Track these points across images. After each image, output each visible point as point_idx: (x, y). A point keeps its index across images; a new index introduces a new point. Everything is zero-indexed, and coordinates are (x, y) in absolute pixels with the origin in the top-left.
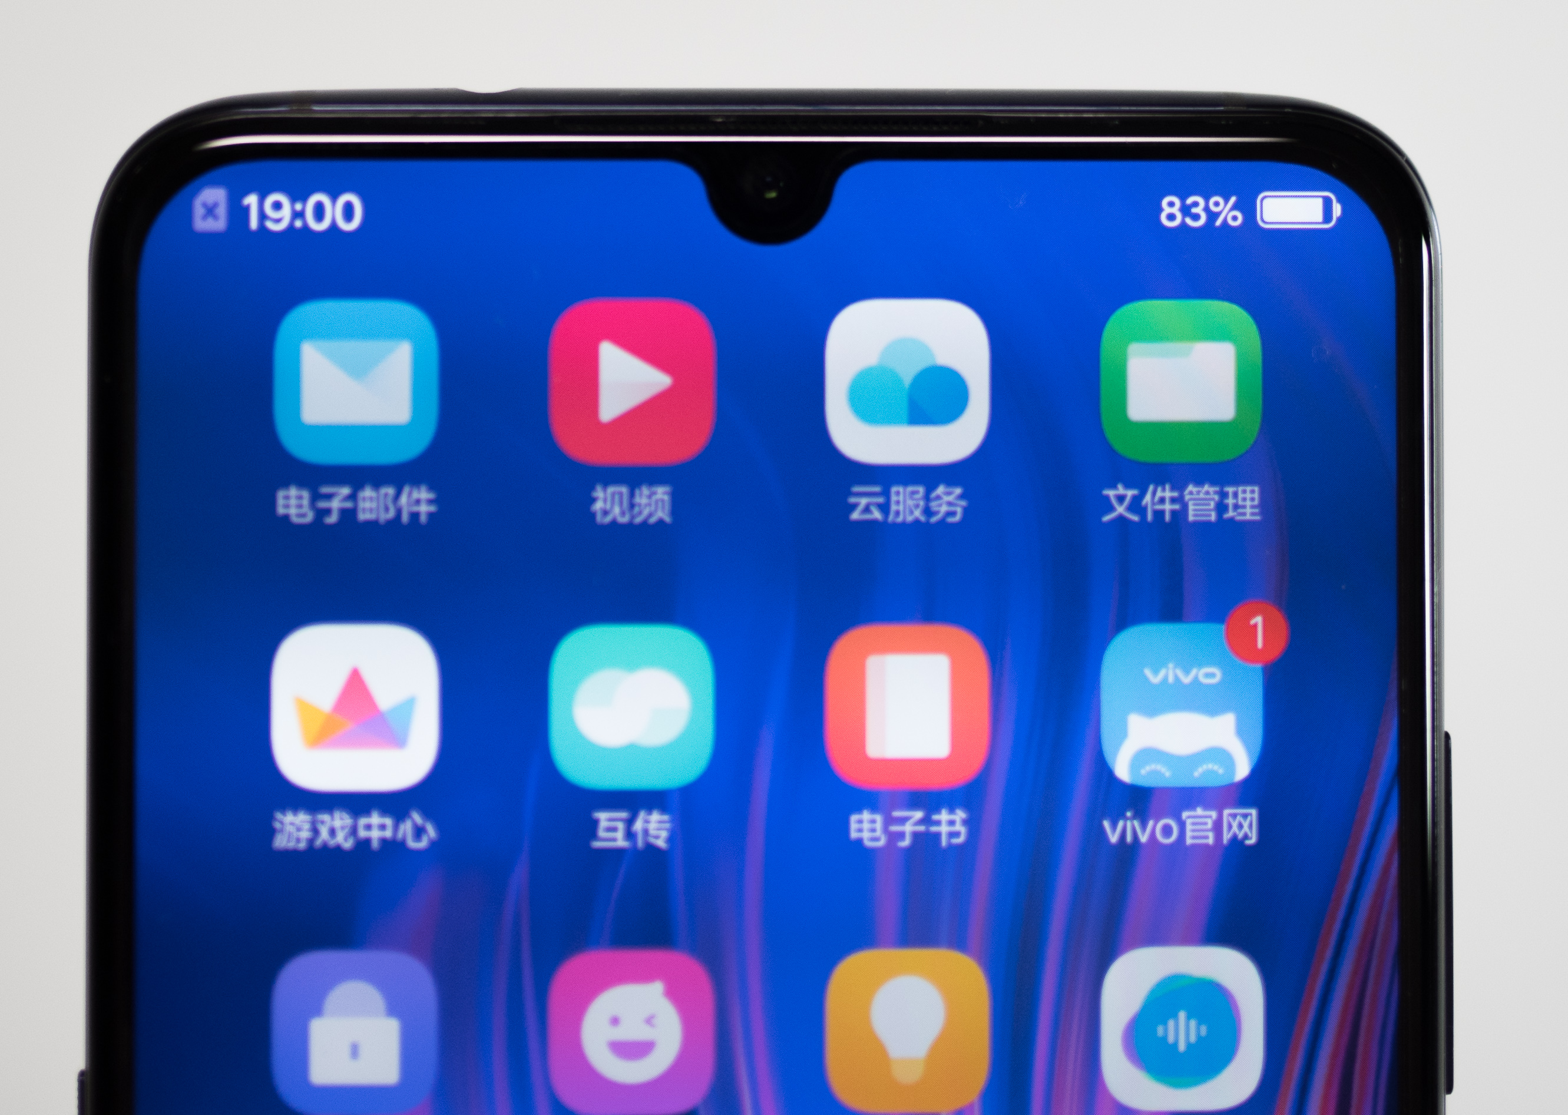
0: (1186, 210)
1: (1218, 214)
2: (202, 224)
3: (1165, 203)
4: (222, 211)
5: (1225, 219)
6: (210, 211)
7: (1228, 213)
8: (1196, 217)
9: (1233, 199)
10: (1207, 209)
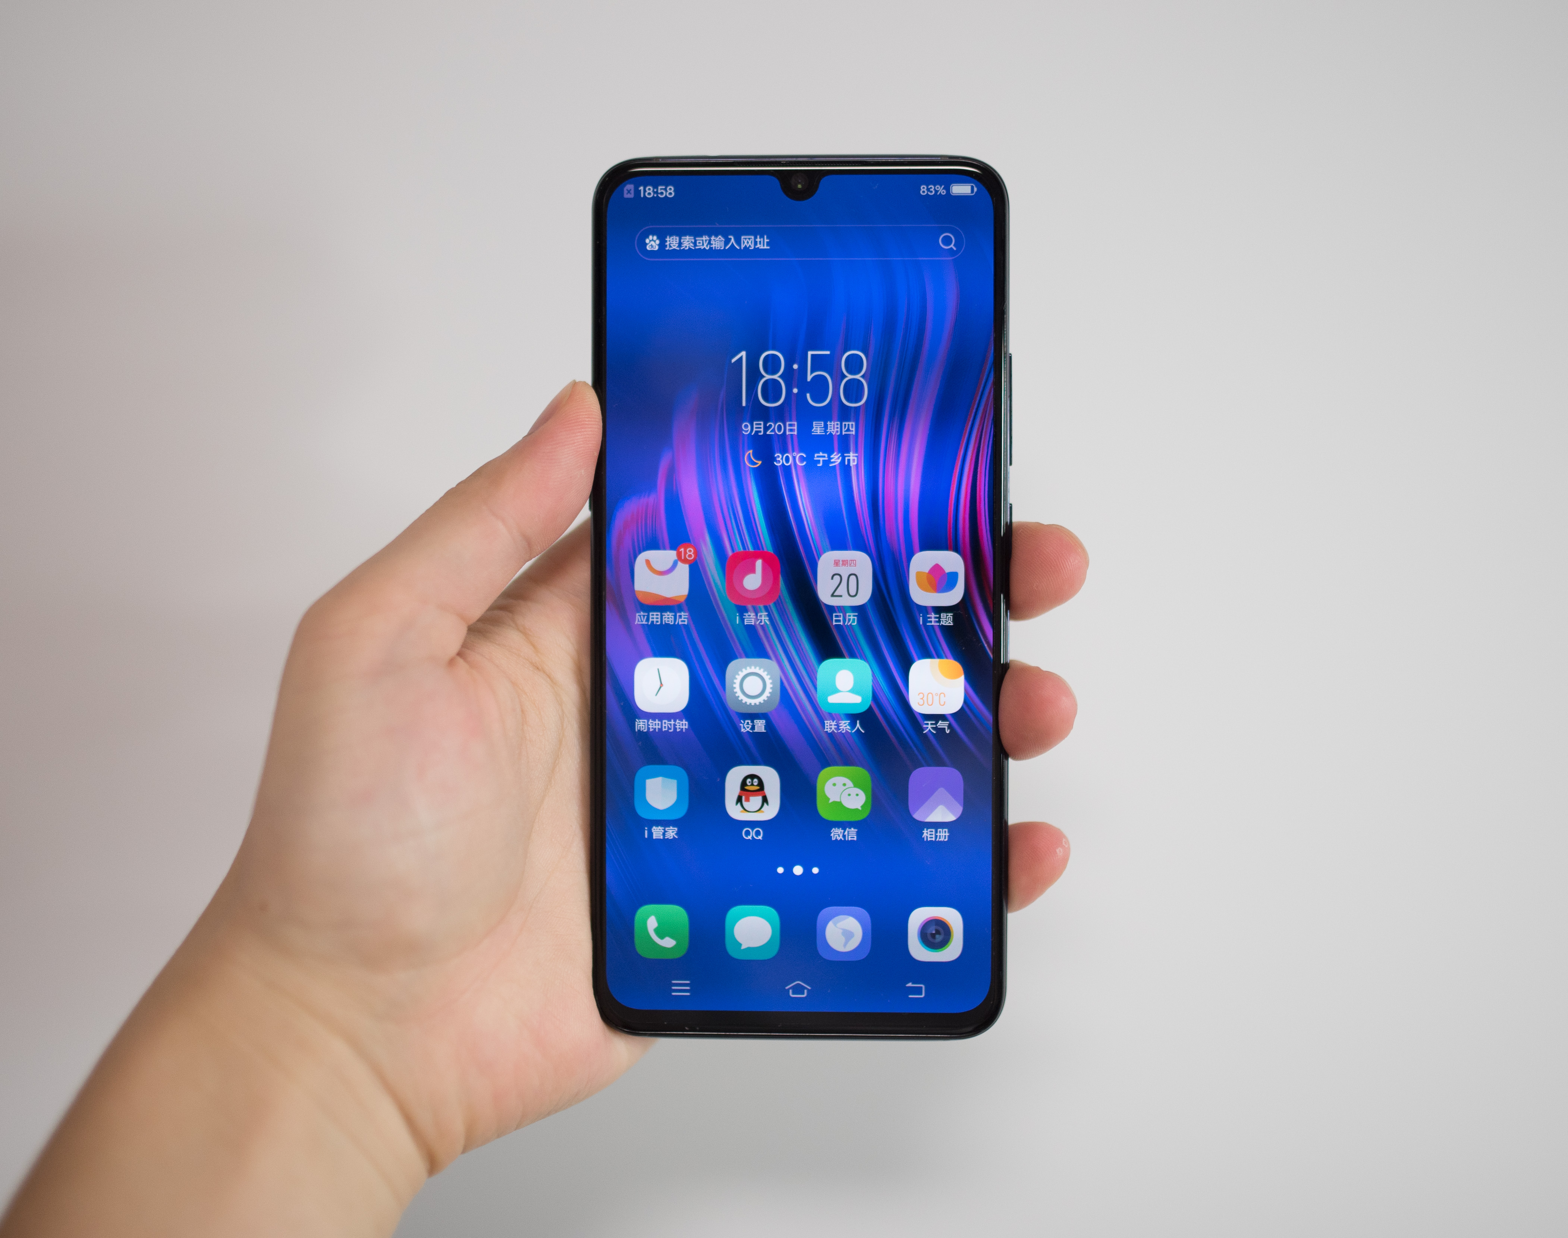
0: (928, 190)
1: (938, 191)
2: (627, 196)
3: (922, 188)
4: (632, 192)
5: (940, 193)
6: (629, 192)
7: (941, 190)
8: (931, 192)
9: (943, 186)
10: (935, 189)
